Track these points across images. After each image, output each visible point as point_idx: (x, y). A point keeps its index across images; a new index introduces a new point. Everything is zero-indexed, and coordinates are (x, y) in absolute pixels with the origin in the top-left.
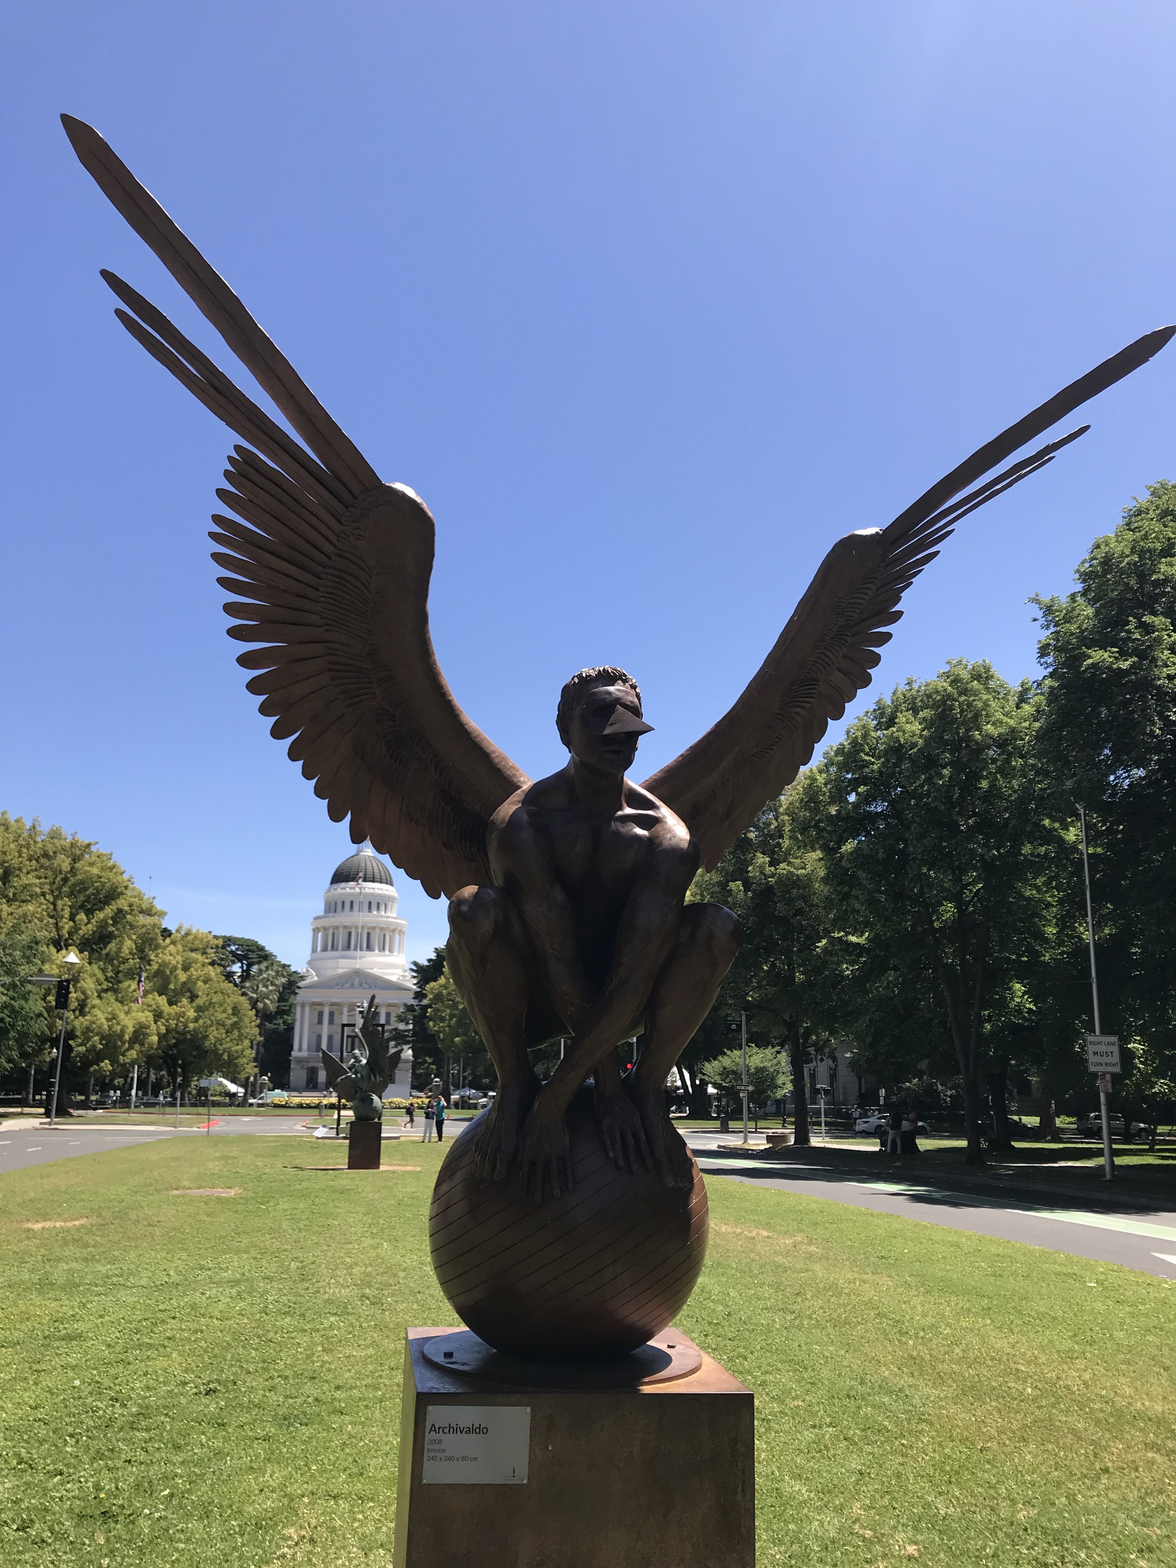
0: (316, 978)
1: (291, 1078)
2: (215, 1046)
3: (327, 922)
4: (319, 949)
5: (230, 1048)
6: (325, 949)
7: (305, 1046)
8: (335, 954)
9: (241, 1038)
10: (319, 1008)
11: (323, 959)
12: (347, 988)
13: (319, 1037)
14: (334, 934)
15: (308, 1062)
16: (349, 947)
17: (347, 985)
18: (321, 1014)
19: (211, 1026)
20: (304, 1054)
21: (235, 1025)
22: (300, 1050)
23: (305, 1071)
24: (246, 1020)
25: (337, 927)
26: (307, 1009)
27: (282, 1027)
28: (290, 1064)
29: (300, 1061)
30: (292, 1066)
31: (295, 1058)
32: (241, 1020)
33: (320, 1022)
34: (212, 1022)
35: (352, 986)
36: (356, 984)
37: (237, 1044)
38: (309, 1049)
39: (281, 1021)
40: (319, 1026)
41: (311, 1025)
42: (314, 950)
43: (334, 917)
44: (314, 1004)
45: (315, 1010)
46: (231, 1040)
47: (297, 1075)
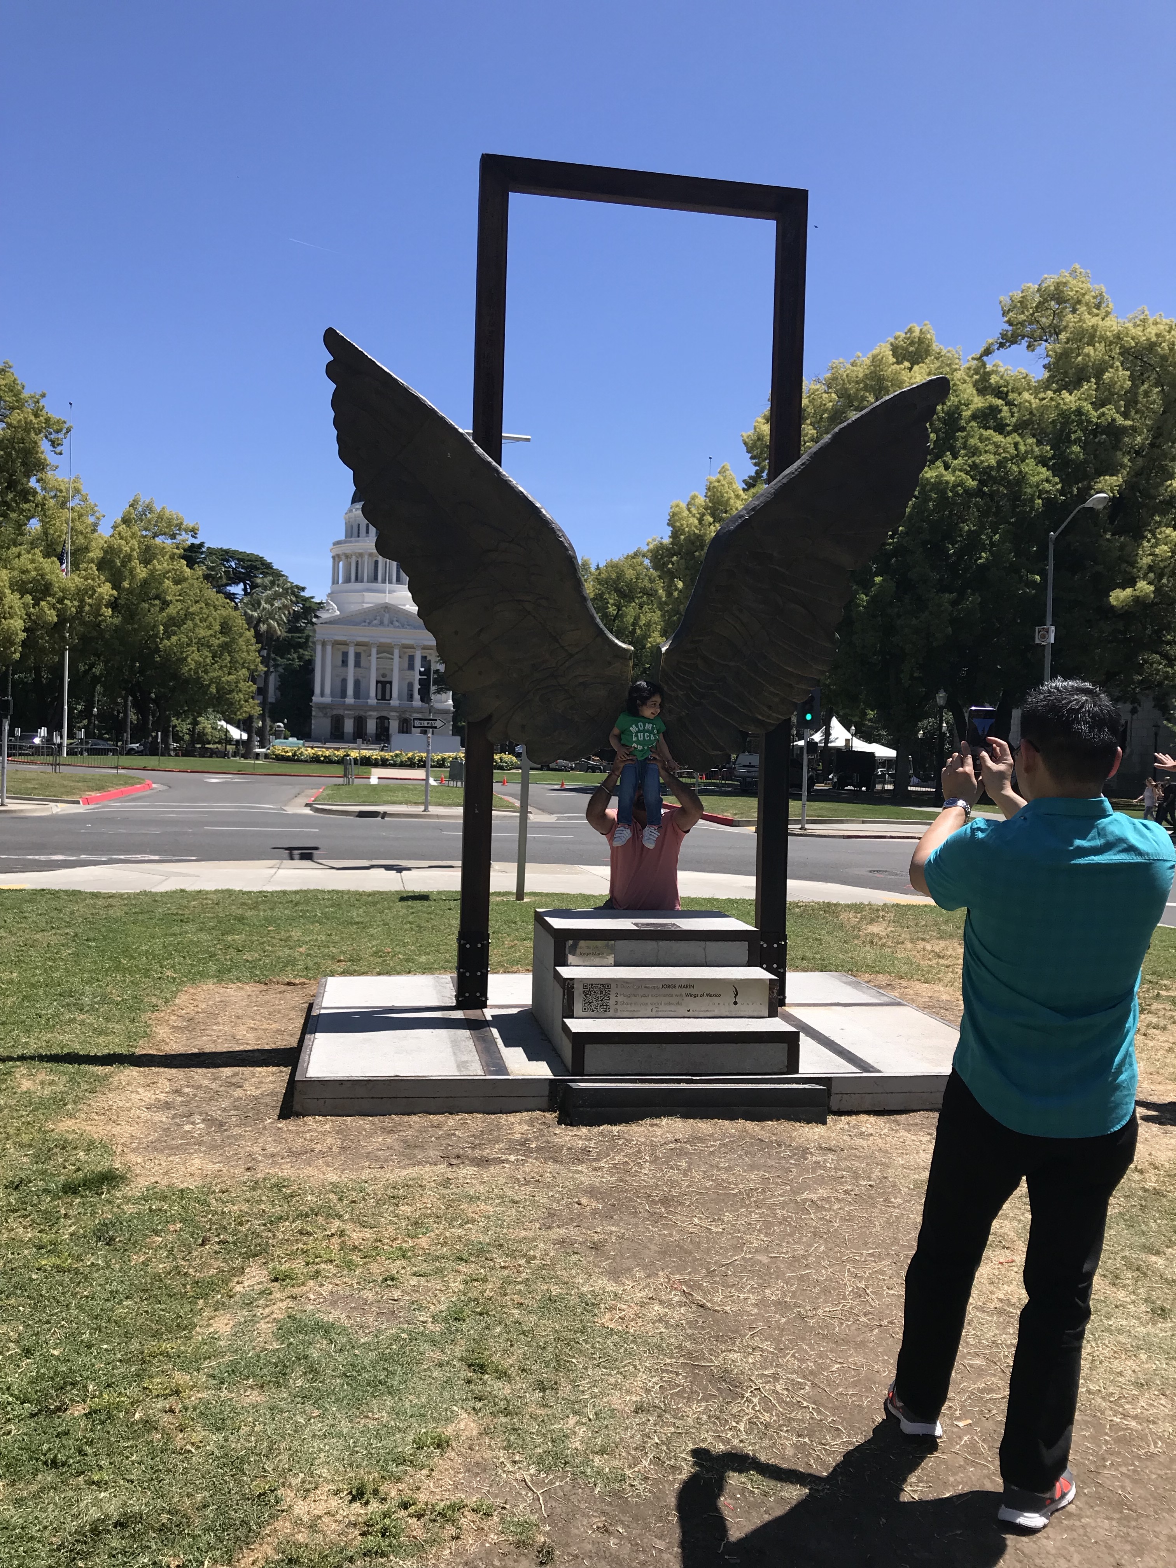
0: (338, 613)
1: (313, 727)
2: (196, 673)
3: (348, 548)
4: (340, 581)
5: (219, 677)
6: (348, 580)
7: (328, 691)
8: (359, 586)
9: (233, 666)
10: (343, 648)
11: (346, 592)
12: (375, 626)
13: (344, 681)
14: (357, 563)
15: (332, 709)
16: (375, 579)
17: (375, 622)
18: (345, 655)
19: (188, 645)
20: (327, 700)
21: (226, 647)
22: (322, 694)
23: (329, 719)
24: (241, 641)
25: (361, 555)
26: (329, 648)
27: (297, 663)
28: (311, 711)
29: (323, 707)
30: (314, 713)
31: (316, 704)
32: (233, 640)
33: (345, 663)
34: (190, 639)
35: (381, 623)
36: (386, 622)
37: (229, 674)
38: (333, 695)
39: (295, 656)
40: (344, 669)
41: (334, 667)
42: (335, 581)
43: (356, 541)
44: (336, 643)
45: (339, 649)
46: (221, 668)
47: (320, 723)
